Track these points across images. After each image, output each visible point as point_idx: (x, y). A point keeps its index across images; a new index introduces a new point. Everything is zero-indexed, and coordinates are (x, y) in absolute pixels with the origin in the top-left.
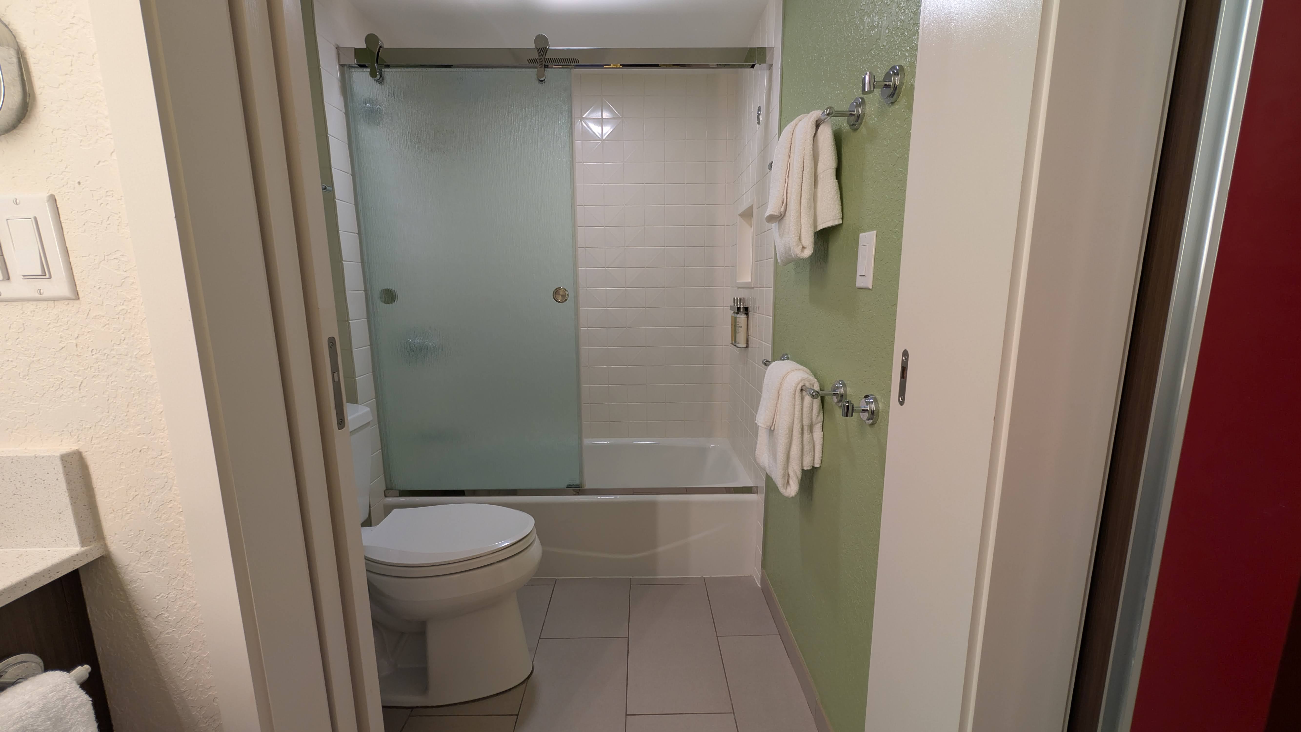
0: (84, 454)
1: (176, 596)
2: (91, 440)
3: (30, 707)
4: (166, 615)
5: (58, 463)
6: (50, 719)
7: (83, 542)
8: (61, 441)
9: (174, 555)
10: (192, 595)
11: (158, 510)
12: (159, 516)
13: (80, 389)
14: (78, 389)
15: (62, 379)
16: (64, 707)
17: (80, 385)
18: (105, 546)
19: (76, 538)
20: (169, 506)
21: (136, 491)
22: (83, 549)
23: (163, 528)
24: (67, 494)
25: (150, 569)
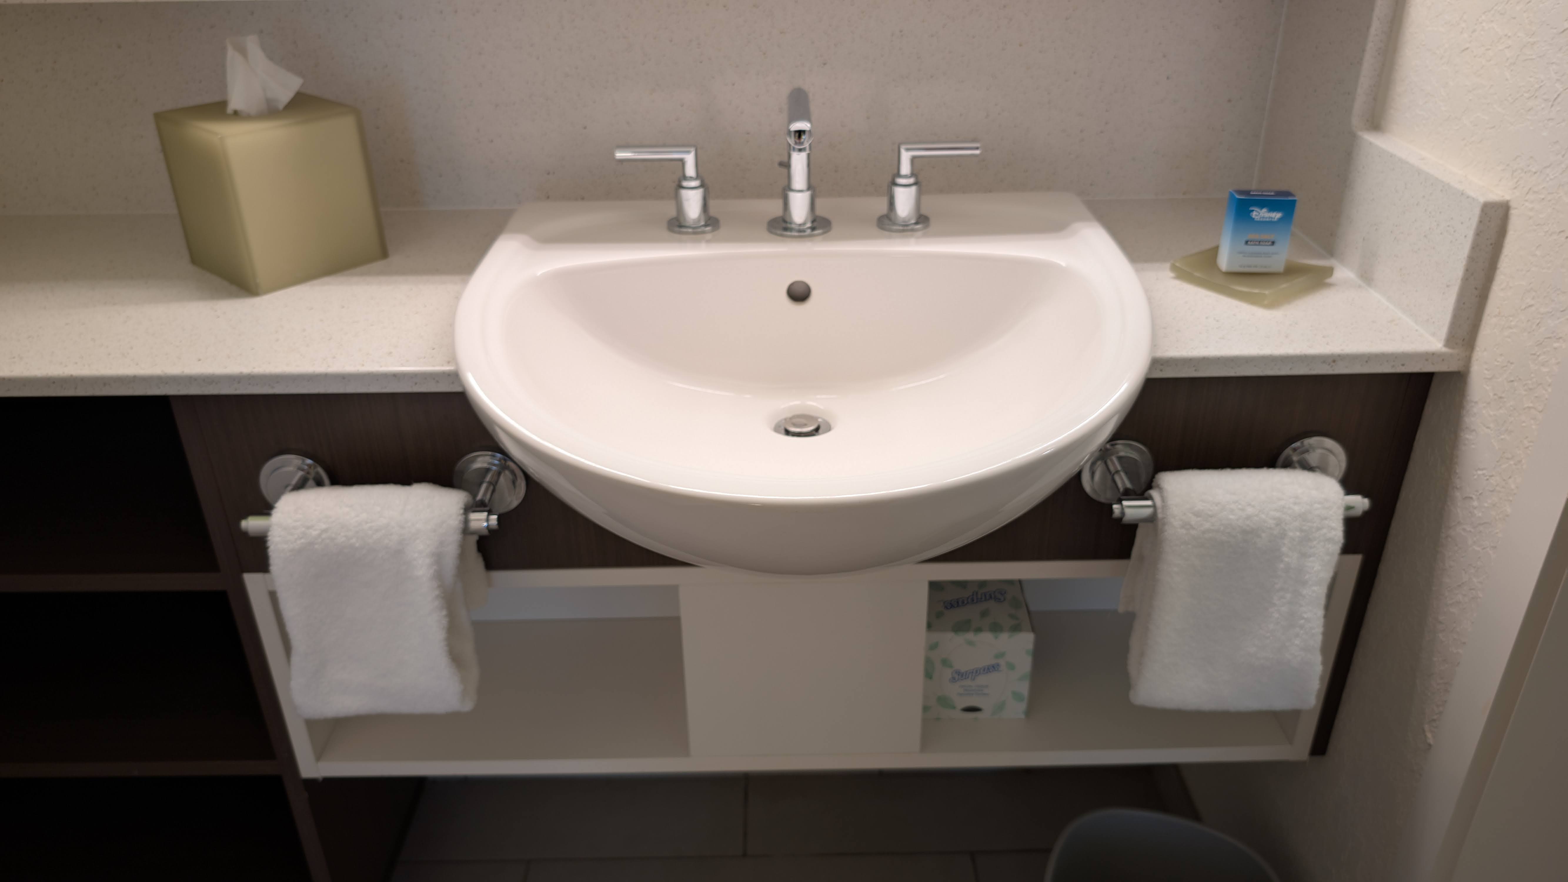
0: (1513, 212)
1: (1496, 486)
2: (1527, 193)
3: (1295, 504)
4: (1475, 503)
5: (1477, 211)
6: (1301, 531)
7: (1450, 340)
8: (1500, 181)
9: (1524, 424)
10: (1511, 498)
11: (1541, 344)
12: (1538, 354)
13: (1552, 106)
14: (1550, 103)
15: (1542, 81)
16: (1318, 529)
17: (1556, 99)
18: (1468, 360)
19: (1443, 331)
20: (1556, 345)
21: (1533, 298)
22: (1445, 350)
23: (1532, 375)
24: (1464, 263)
25: (1492, 425)
